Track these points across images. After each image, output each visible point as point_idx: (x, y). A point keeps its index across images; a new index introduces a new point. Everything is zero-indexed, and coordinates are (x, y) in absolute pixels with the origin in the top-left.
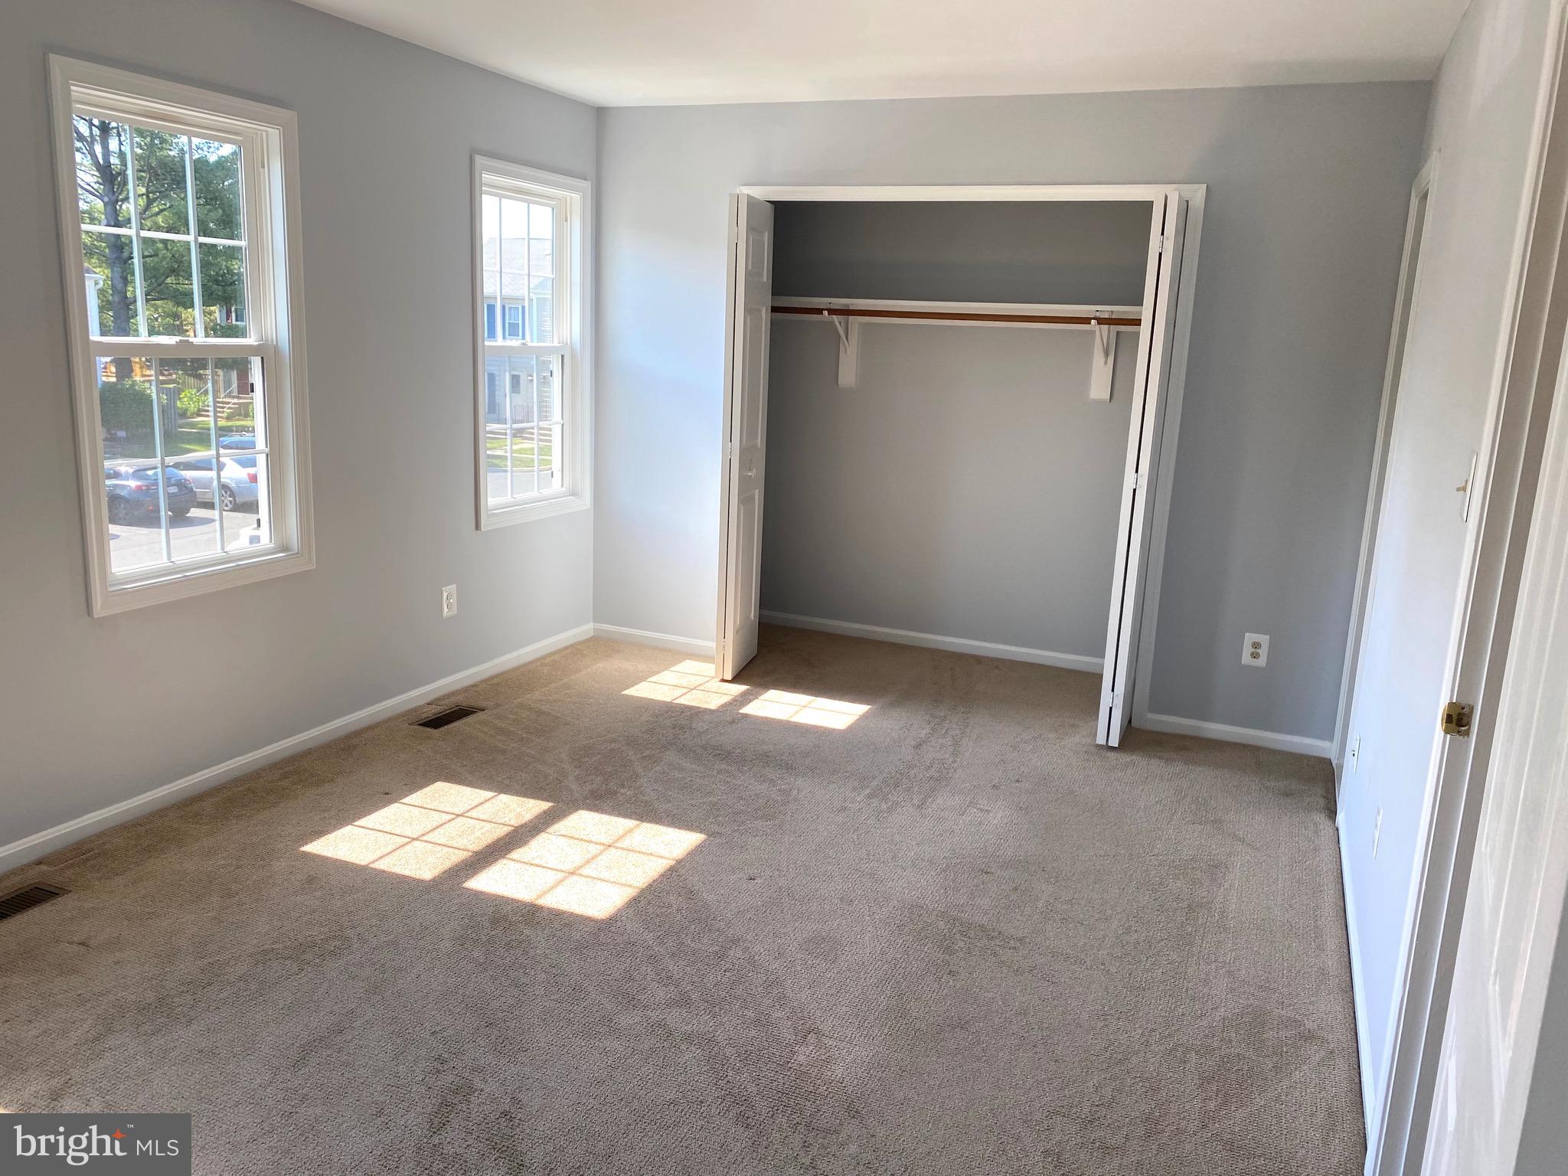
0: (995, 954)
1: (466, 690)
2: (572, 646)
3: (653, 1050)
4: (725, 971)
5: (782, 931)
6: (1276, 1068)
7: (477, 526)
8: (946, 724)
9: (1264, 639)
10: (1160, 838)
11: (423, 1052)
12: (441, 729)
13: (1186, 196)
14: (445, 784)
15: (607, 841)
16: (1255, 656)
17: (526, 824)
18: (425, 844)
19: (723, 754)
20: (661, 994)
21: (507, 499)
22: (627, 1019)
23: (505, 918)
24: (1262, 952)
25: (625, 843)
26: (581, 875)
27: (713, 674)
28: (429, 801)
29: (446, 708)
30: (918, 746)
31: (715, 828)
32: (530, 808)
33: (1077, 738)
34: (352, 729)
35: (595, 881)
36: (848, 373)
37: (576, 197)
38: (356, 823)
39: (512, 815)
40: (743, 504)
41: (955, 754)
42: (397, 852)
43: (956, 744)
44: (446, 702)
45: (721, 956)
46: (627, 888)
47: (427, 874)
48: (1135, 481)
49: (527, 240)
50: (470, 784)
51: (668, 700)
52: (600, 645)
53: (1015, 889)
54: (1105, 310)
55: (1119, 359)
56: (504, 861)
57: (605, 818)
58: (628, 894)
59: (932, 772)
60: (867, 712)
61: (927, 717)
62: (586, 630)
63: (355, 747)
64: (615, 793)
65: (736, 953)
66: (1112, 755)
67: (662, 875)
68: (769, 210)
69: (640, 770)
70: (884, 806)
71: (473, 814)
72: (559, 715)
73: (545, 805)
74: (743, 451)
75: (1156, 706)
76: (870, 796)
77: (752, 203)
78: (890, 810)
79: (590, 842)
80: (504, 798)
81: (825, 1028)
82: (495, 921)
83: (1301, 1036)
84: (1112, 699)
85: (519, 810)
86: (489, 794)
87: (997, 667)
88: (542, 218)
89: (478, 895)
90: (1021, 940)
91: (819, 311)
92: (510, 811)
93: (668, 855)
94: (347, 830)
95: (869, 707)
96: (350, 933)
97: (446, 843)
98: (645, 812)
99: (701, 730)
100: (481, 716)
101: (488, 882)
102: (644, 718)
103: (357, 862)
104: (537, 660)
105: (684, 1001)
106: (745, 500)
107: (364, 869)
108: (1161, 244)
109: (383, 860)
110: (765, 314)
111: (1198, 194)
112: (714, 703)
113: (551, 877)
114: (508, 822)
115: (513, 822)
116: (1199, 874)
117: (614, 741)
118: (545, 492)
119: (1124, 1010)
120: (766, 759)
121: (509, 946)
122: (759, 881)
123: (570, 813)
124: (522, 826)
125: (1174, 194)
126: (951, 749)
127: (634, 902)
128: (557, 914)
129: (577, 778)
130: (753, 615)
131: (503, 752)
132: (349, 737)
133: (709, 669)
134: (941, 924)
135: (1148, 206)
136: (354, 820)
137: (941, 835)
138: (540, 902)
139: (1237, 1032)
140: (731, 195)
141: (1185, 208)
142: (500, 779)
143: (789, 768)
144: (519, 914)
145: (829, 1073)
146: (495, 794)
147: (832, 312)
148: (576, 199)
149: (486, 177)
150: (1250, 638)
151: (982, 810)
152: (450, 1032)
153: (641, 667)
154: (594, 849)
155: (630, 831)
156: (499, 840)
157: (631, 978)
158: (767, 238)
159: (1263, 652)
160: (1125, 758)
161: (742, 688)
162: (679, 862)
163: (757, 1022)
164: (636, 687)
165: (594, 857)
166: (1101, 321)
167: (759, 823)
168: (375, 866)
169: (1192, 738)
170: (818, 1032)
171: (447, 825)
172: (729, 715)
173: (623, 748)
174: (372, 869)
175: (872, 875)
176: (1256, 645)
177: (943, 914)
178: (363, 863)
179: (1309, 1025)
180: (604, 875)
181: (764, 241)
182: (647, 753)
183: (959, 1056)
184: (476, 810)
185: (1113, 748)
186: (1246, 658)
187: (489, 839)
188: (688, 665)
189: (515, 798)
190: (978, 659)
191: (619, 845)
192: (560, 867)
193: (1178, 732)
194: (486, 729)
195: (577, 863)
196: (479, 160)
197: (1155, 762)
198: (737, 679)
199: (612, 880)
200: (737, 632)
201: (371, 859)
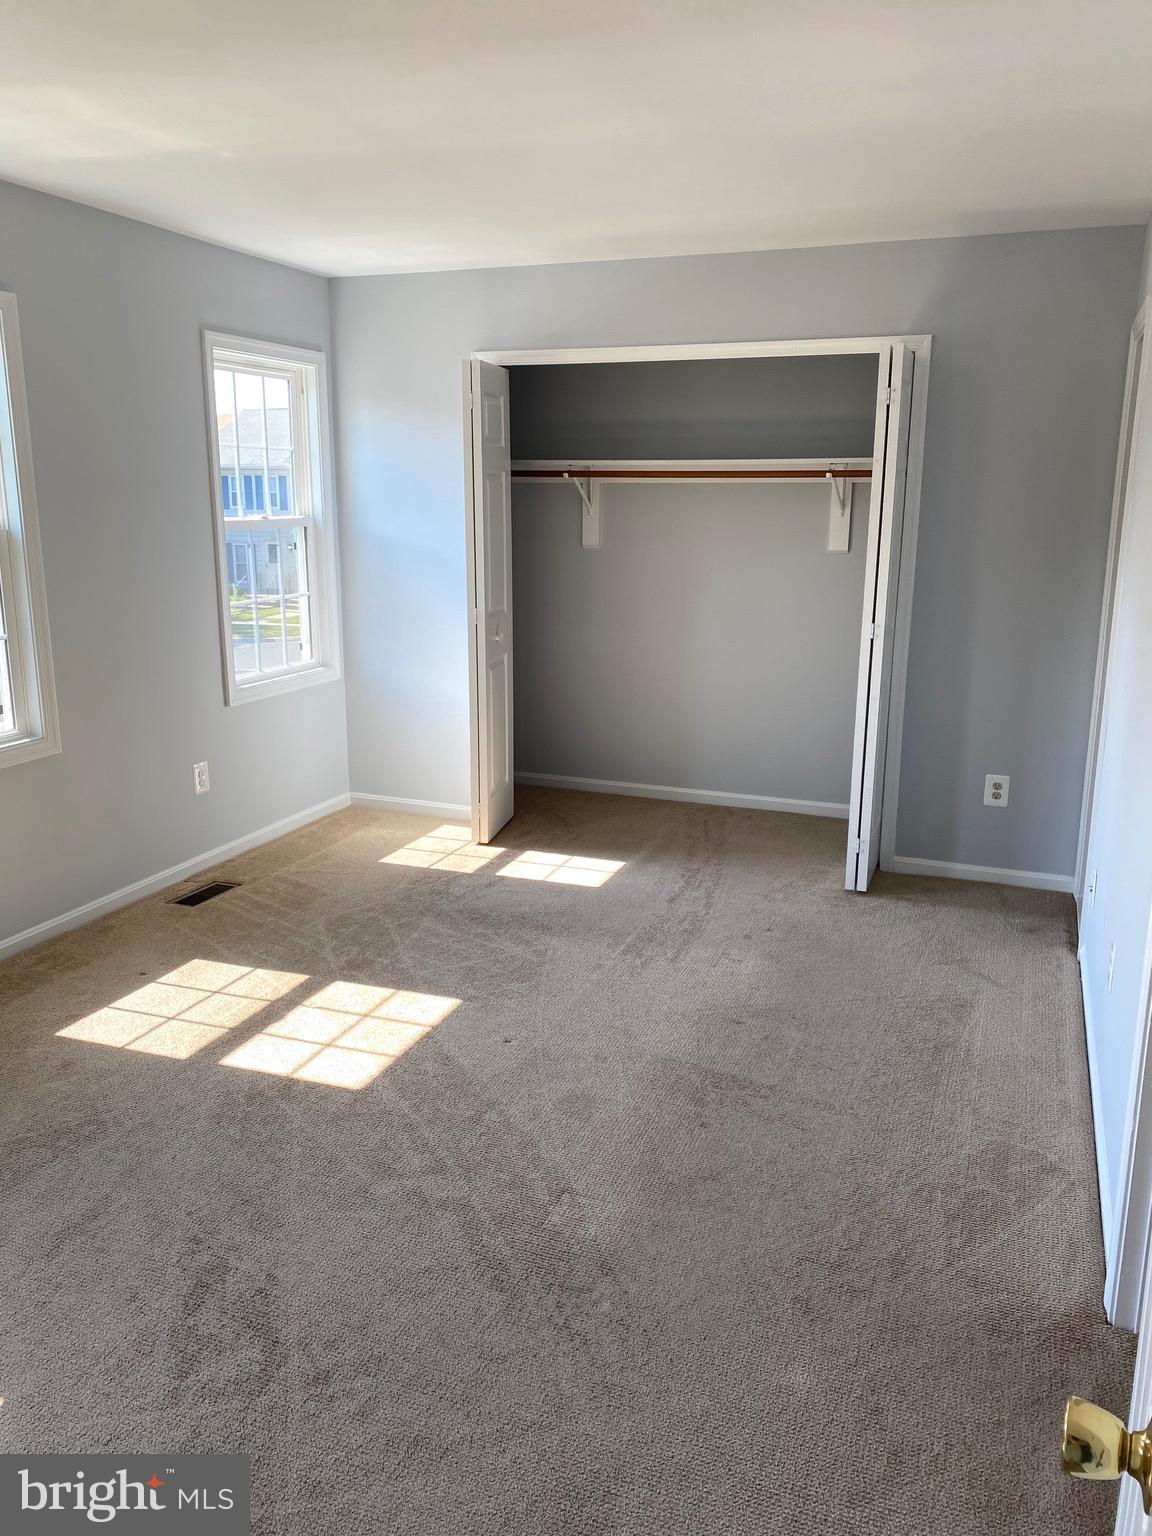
0: (746, 1104)
1: (223, 865)
2: (329, 816)
3: (408, 1219)
4: (480, 1135)
5: (537, 1091)
6: (1020, 1202)
7: (226, 702)
8: (700, 877)
9: (1004, 780)
10: (907, 980)
11: (179, 1233)
12: (197, 906)
13: (912, 348)
14: (201, 961)
15: (362, 1011)
16: (996, 796)
17: (282, 998)
18: (181, 1023)
19: (479, 917)
20: (416, 1162)
21: (255, 672)
22: (384, 1189)
23: (261, 1094)
24: (1005, 1087)
25: (382, 1012)
26: (337, 1046)
27: (470, 839)
28: (185, 979)
29: (202, 884)
30: (672, 900)
31: (471, 992)
32: (284, 982)
33: (828, 884)
34: (109, 910)
35: (352, 1052)
36: (592, 533)
37: (311, 369)
38: (112, 1005)
39: (269, 990)
40: (492, 669)
41: (708, 906)
42: (153, 1033)
43: (709, 895)
44: (204, 878)
45: (476, 1120)
46: (383, 1057)
47: (183, 1053)
48: (872, 631)
49: (262, 412)
50: (226, 960)
51: (426, 866)
52: (358, 814)
53: (766, 1038)
54: (840, 463)
55: (856, 511)
56: (261, 1036)
57: (361, 988)
58: (384, 1062)
59: (686, 925)
60: (622, 869)
61: (680, 871)
62: (344, 799)
63: (111, 928)
64: (373, 962)
65: (491, 1116)
66: (861, 900)
67: (418, 1043)
68: (504, 375)
69: (397, 939)
70: (638, 962)
71: (230, 990)
72: (316, 887)
73: (302, 978)
74: (489, 616)
75: (902, 850)
76: (625, 953)
77: (485, 368)
78: (644, 965)
79: (347, 1012)
80: (260, 972)
81: (580, 1187)
82: (251, 1098)
83: (1043, 1169)
84: (859, 845)
85: (275, 984)
86: (246, 969)
87: (750, 818)
88: (278, 392)
89: (235, 1072)
90: (771, 1088)
91: (559, 474)
92: (266, 986)
93: (424, 1022)
94: (104, 1013)
95: (624, 863)
96: (105, 1116)
97: (203, 1021)
98: (402, 980)
99: (458, 894)
100: (238, 891)
101: (245, 1058)
102: (401, 886)
103: (113, 1044)
104: (294, 832)
105: (439, 1168)
106: (493, 666)
107: (120, 1051)
108: (889, 396)
109: (138, 1041)
110: (505, 480)
111: (923, 345)
112: (470, 866)
113: (308, 1050)
114: (265, 997)
115: (269, 997)
116: (945, 1014)
117: (372, 910)
118: (295, 664)
119: (872, 1153)
120: (522, 920)
121: (265, 1122)
122: (514, 1043)
123: (327, 985)
124: (278, 1000)
125: (899, 345)
126: (704, 902)
127: (390, 1072)
128: (312, 1087)
129: (334, 949)
130: (508, 778)
131: (260, 926)
132: (105, 918)
133: (466, 833)
134: (694, 1077)
135: (874, 358)
136: (110, 1002)
137: (694, 987)
138: (296, 1076)
139: (981, 1169)
140: (464, 362)
141: (912, 359)
142: (256, 954)
143: (546, 928)
144: (276, 1089)
145: (583, 1232)
146: (251, 969)
147: (572, 474)
148: (311, 371)
149: (217, 352)
150: (991, 779)
151: (734, 961)
152: (206, 1211)
153: (400, 834)
154: (350, 1020)
155: (386, 1000)
156: (256, 1015)
157: (387, 1148)
158: (503, 402)
159: (1004, 792)
160: (874, 902)
161: (500, 850)
162: (435, 1028)
163: (511, 1185)
164: (393, 855)
165: (351, 1027)
166: (836, 474)
167: (515, 986)
168: (131, 1047)
169: (939, 879)
170: (571, 1191)
171: (204, 1002)
172: (485, 878)
173: (381, 917)
174: (128, 1050)
175: (626, 1032)
176: (997, 786)
177: (695, 1066)
178: (119, 1045)
179: (1052, 1158)
180: (362, 1045)
181: (500, 407)
182: (403, 921)
183: (711, 1208)
184: (233, 986)
185: (861, 893)
186: (988, 800)
187: (245, 1015)
188: (445, 830)
189: (272, 972)
190: (730, 811)
191: (375, 1014)
192: (317, 1040)
193: (926, 874)
194: (243, 904)
195: (334, 1034)
196: (210, 336)
197: (902, 904)
198: (492, 842)
199: (368, 1050)
200: (492, 796)
201: (127, 1041)
